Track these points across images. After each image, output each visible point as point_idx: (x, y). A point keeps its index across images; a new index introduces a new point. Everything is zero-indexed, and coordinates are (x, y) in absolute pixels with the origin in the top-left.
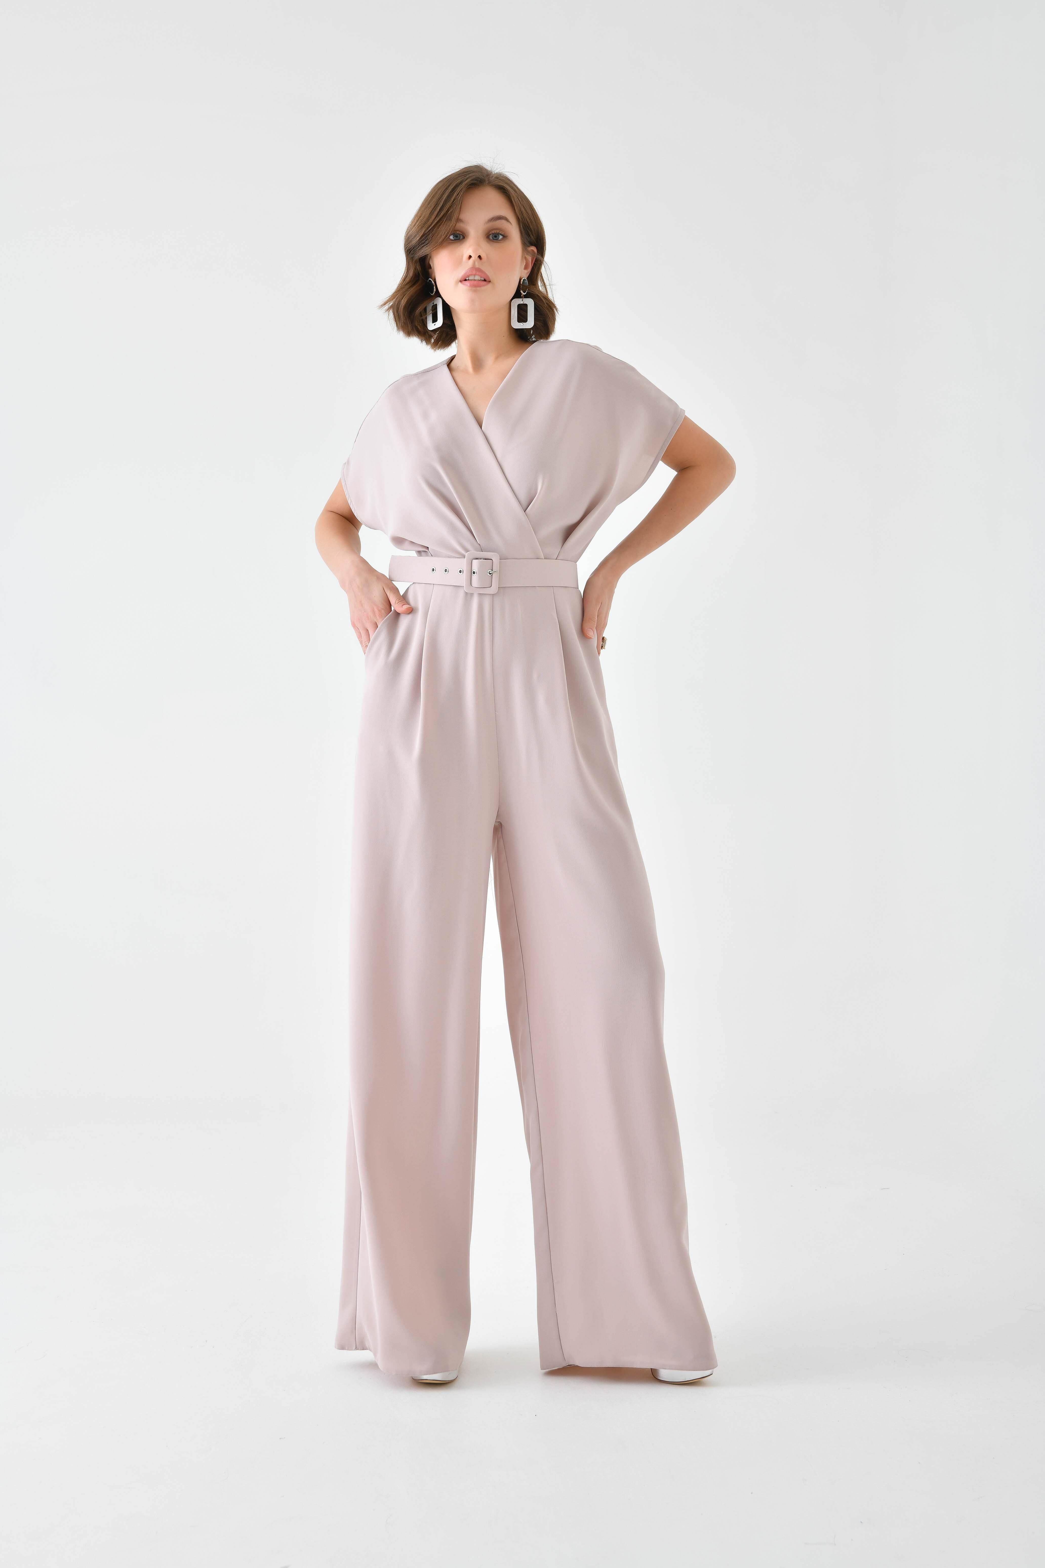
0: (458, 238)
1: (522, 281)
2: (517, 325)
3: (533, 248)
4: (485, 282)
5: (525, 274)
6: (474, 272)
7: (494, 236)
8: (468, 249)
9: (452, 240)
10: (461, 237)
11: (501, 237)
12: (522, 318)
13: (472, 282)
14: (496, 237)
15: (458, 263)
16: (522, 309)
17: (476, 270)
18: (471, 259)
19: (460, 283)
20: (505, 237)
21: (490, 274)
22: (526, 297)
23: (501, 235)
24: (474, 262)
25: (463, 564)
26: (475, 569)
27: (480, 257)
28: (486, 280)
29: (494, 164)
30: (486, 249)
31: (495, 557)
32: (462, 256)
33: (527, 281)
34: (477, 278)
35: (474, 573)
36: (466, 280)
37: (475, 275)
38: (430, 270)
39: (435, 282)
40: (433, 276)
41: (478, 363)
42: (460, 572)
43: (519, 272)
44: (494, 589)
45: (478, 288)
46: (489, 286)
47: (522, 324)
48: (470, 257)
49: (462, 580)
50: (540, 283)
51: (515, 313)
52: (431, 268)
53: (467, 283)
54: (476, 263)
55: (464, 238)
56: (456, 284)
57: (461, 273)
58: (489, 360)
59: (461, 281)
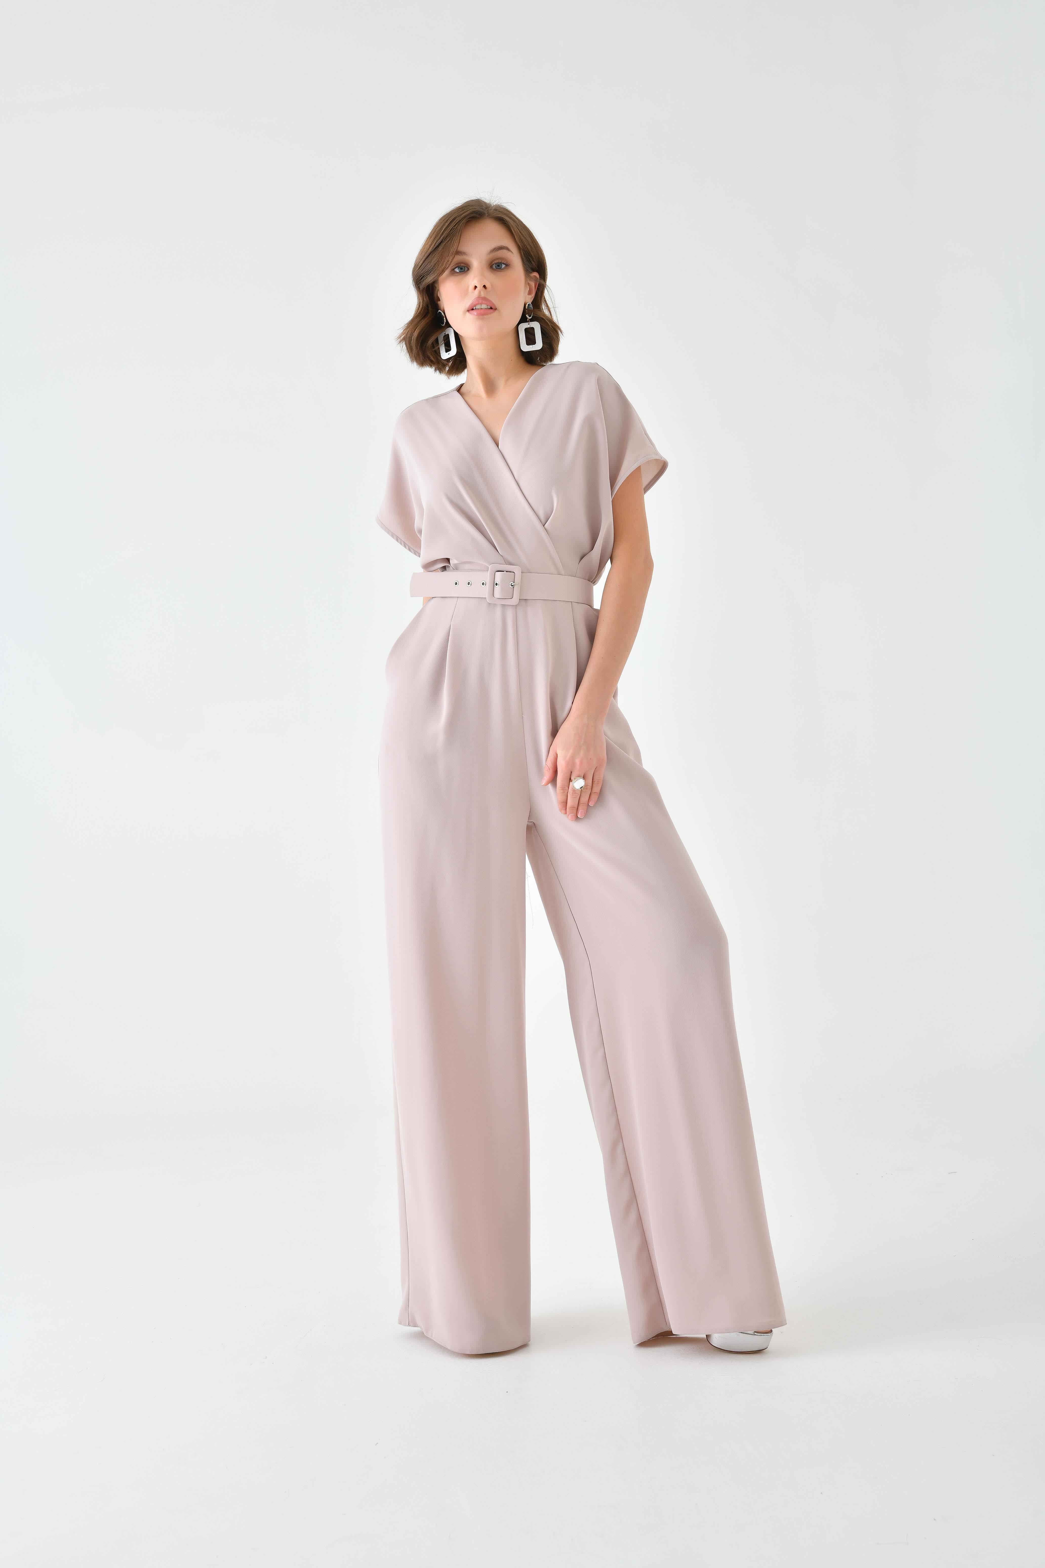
0: (463, 270)
1: (527, 306)
2: (526, 348)
3: (536, 274)
4: (492, 310)
5: (529, 299)
6: (480, 301)
7: (497, 265)
8: (473, 279)
9: (457, 273)
10: (466, 269)
11: (503, 266)
12: (531, 340)
13: (479, 311)
14: (499, 266)
15: (465, 293)
16: (530, 333)
17: (482, 299)
18: (477, 289)
19: (467, 312)
20: (507, 265)
21: (496, 302)
22: (531, 320)
23: (504, 264)
24: (480, 292)
25: (487, 577)
26: (498, 580)
27: (484, 286)
28: (492, 308)
29: (493, 196)
30: (491, 279)
31: (517, 569)
32: (468, 287)
33: (531, 306)
34: (484, 306)
35: (497, 584)
36: (473, 309)
37: (481, 304)
38: (439, 302)
39: (444, 313)
40: (442, 308)
41: (490, 387)
42: (483, 584)
43: (524, 298)
44: (515, 601)
45: (485, 316)
46: (496, 313)
47: (531, 346)
48: (476, 287)
49: (485, 592)
50: (544, 307)
51: (523, 337)
52: (440, 300)
53: (474, 312)
54: (482, 293)
55: (468, 269)
56: (464, 313)
57: (468, 303)
58: (501, 383)
59: (468, 311)
